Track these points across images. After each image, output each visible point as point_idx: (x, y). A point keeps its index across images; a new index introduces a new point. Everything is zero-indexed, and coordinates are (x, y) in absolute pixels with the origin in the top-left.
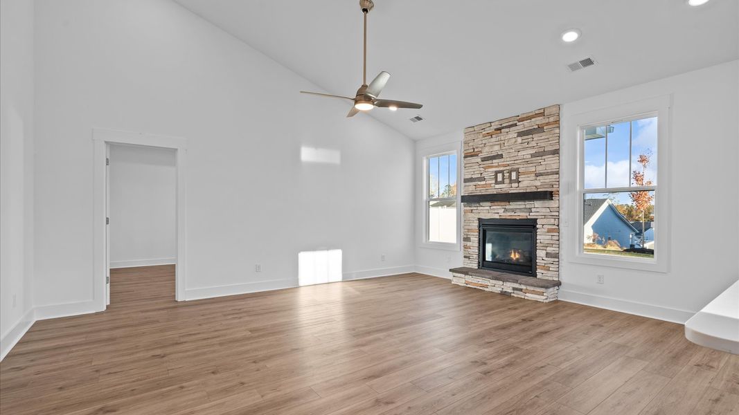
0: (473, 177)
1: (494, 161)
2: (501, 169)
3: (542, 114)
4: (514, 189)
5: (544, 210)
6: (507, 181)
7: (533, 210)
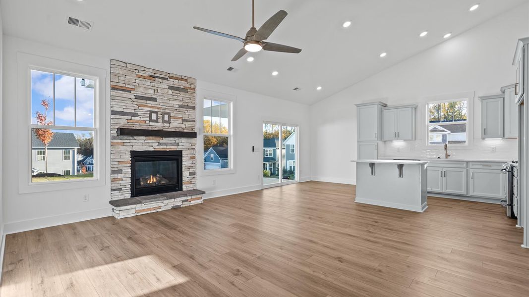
0: (125, 111)
1: (148, 102)
2: (156, 110)
4: (166, 127)
6: (160, 121)
7: (180, 144)
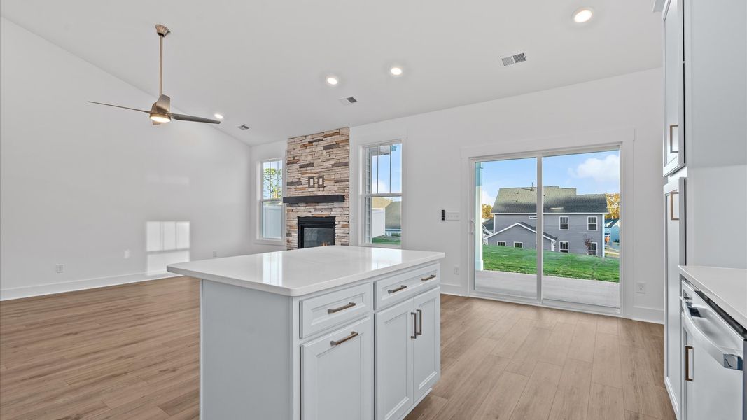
0: (294, 181)
1: (308, 168)
2: (313, 175)
3: (338, 133)
4: (320, 192)
5: (339, 210)
6: (316, 185)
7: (333, 210)
